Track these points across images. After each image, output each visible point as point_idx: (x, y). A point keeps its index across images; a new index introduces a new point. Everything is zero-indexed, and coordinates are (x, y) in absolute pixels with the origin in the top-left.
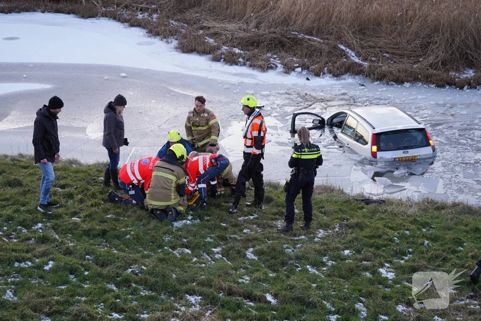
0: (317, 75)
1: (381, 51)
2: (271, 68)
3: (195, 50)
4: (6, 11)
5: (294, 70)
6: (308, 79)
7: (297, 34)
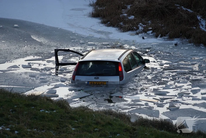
6: (143, 38)
7: (178, 7)
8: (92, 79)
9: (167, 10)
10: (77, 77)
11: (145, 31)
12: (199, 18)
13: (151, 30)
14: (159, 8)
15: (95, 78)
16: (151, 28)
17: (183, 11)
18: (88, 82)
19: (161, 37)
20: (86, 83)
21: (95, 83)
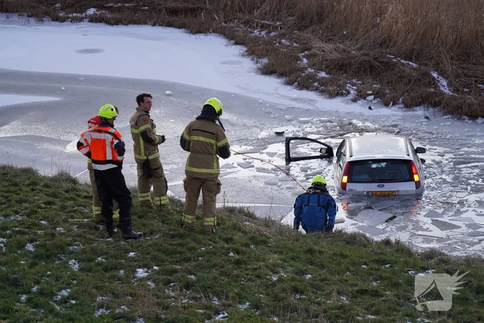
0: (387, 105)
1: (476, 81)
2: (342, 95)
3: (276, 72)
4: (112, 22)
5: (365, 98)
6: (370, 108)
7: (392, 58)
8: (373, 187)
9: (377, 64)
10: (349, 186)
11: (361, 96)
12: (435, 75)
13: (371, 95)
14: (365, 61)
15: (378, 186)
16: (371, 92)
17: (403, 65)
18: (368, 192)
19: (393, 105)
20: (365, 193)
21: (378, 193)
